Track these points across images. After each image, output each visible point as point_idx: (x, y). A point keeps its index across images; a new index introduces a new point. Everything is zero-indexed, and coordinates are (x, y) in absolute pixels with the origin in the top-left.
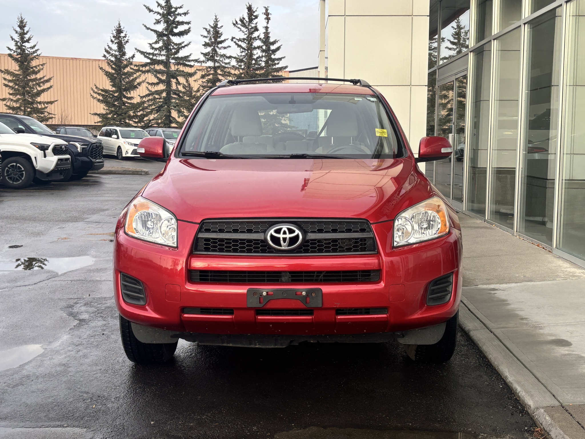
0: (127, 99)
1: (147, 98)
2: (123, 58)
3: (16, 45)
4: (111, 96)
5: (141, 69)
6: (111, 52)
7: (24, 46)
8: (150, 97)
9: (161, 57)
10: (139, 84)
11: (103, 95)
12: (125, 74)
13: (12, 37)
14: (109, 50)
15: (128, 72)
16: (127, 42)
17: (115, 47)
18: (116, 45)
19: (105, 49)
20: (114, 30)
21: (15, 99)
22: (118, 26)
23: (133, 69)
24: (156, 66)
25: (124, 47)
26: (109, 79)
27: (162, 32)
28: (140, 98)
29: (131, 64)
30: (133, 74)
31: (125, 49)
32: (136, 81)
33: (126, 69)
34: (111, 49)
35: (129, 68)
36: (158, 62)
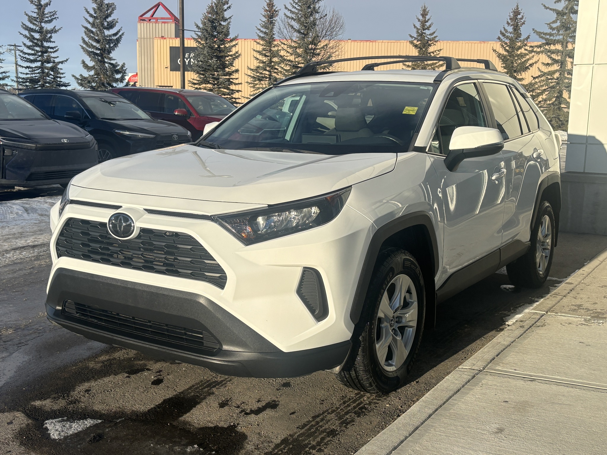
1: (540, 79)
2: (518, 39)
3: (418, 32)
5: (535, 50)
6: (507, 34)
7: (424, 33)
8: (543, 78)
9: (558, 36)
10: (531, 65)
12: (518, 56)
13: (414, 25)
14: (504, 32)
15: (521, 53)
16: (524, 23)
17: (510, 29)
18: (512, 27)
19: (501, 31)
20: (512, 12)
22: (516, 8)
23: (527, 50)
25: (520, 28)
26: (501, 61)
27: (562, 11)
28: (533, 78)
29: (526, 45)
30: (526, 55)
31: (520, 31)
32: (529, 62)
33: (520, 51)
34: (506, 31)
35: (523, 49)
36: (554, 42)
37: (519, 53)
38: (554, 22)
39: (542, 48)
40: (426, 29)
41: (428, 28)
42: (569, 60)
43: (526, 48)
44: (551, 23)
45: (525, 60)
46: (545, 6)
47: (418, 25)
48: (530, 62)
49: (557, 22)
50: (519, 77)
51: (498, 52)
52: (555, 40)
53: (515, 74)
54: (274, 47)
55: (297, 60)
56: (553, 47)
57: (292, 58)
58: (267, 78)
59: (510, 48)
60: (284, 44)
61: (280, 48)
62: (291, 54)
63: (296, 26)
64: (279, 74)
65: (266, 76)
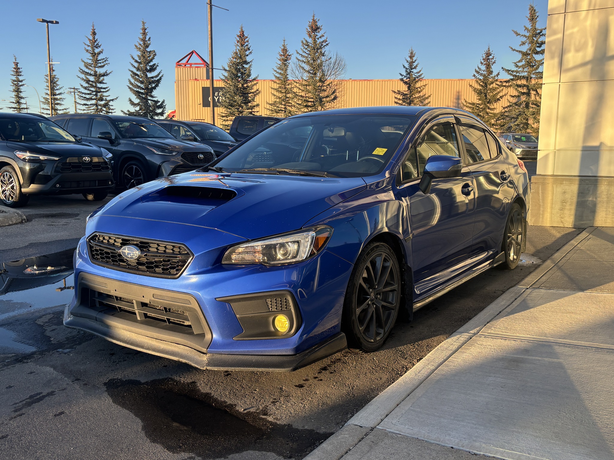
0: (491, 110)
2: (490, 76)
3: (406, 71)
4: (477, 108)
5: (504, 84)
6: (480, 72)
7: (412, 72)
8: (511, 108)
9: (523, 73)
10: (501, 97)
11: (470, 107)
12: (490, 89)
13: (404, 66)
14: (478, 70)
15: (493, 87)
16: (494, 62)
17: (483, 68)
18: (485, 66)
19: (475, 70)
20: (484, 54)
22: (487, 50)
23: (498, 85)
25: (491, 67)
26: (476, 94)
27: (526, 52)
28: (503, 108)
29: (497, 80)
30: (497, 88)
31: (492, 69)
32: (499, 94)
33: (492, 85)
34: (480, 70)
35: (494, 84)
36: (520, 78)
37: (491, 87)
38: (519, 61)
39: (510, 83)
40: (413, 69)
41: (415, 68)
42: (533, 93)
43: (497, 83)
44: (517, 62)
45: (496, 93)
46: (512, 48)
47: (407, 65)
48: (501, 94)
49: (522, 61)
50: (493, 107)
51: (474, 87)
52: (521, 76)
53: (488, 105)
54: (288, 85)
55: (307, 95)
56: (519, 82)
57: (303, 94)
58: (282, 111)
59: (483, 83)
60: (297, 83)
61: (293, 86)
62: (303, 91)
63: (307, 67)
64: (293, 107)
65: (282, 109)
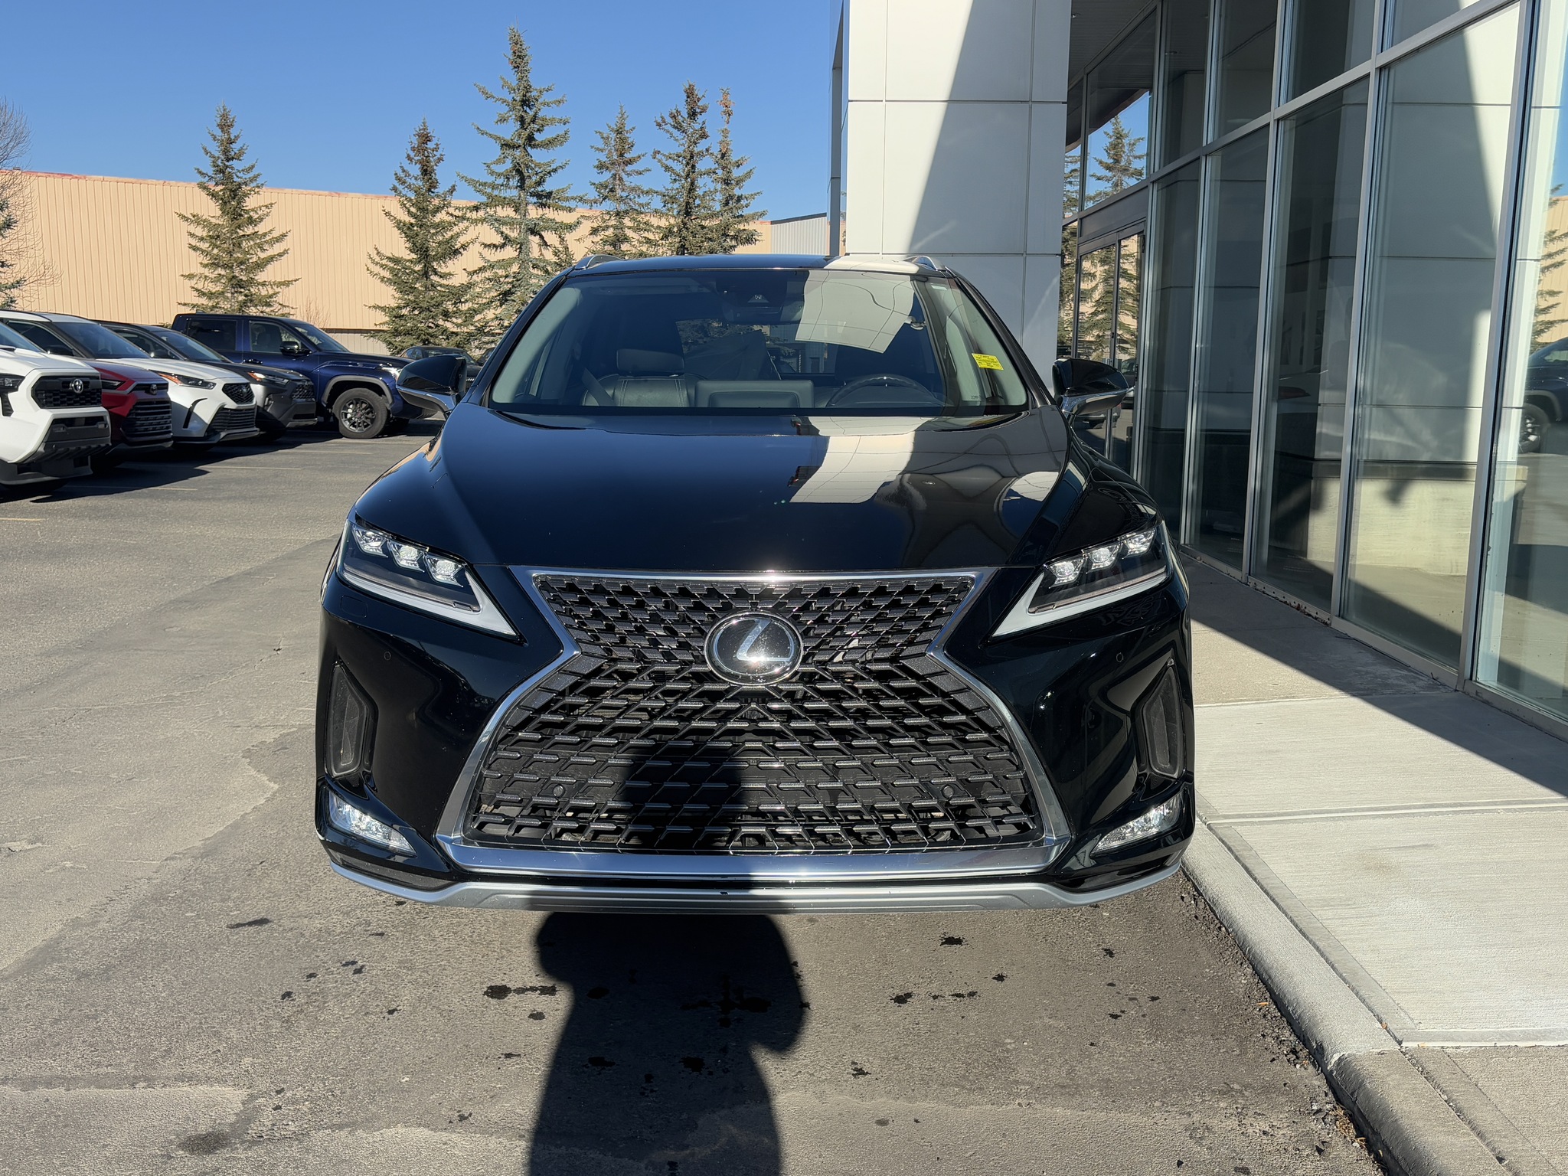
0: (441, 277)
1: (482, 276)
2: (432, 192)
3: (214, 164)
4: (407, 271)
5: (468, 215)
6: (408, 180)
7: (230, 167)
8: (488, 274)
9: (508, 190)
10: (464, 247)
11: (391, 270)
12: (437, 226)
13: (205, 150)
14: (403, 175)
15: (442, 221)
16: (440, 160)
17: (415, 170)
18: (419, 166)
19: (396, 174)
20: (414, 135)
21: (211, 276)
22: (421, 128)
23: (452, 215)
24: (499, 209)
25: (434, 170)
26: (403, 235)
27: (511, 140)
28: (467, 274)
29: (448, 205)
30: (451, 225)
31: (435, 174)
32: (459, 240)
33: (439, 215)
34: (408, 175)
35: (444, 213)
36: (504, 202)
37: (437, 220)
38: (498, 162)
39: (481, 213)
40: (233, 159)
41: (238, 157)
42: (535, 240)
43: (451, 210)
44: (493, 163)
45: (452, 236)
46: (478, 128)
47: (214, 149)
48: (462, 240)
49: (504, 162)
50: (446, 270)
51: (395, 218)
52: (503, 198)
56: (500, 212)
59: (419, 209)
